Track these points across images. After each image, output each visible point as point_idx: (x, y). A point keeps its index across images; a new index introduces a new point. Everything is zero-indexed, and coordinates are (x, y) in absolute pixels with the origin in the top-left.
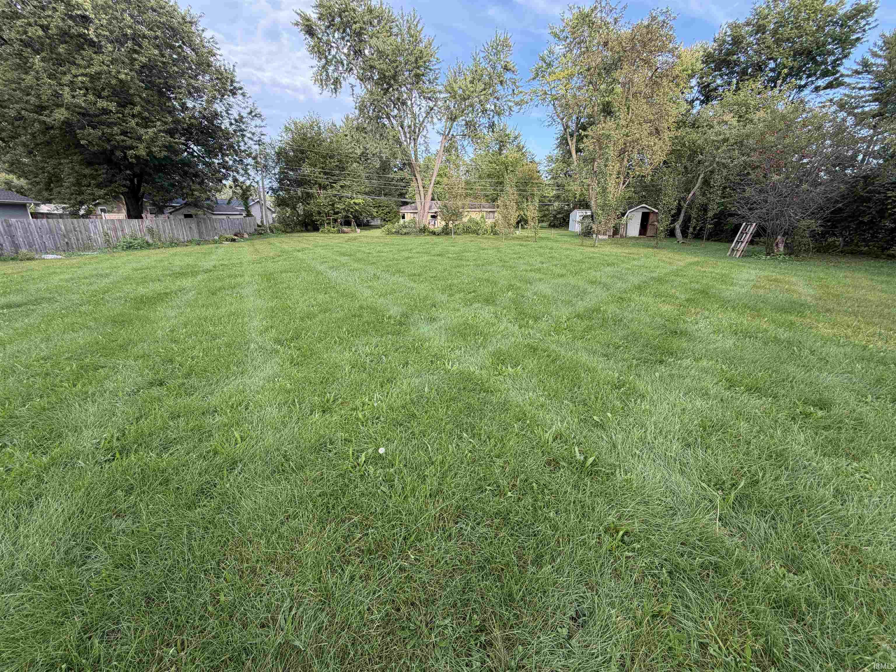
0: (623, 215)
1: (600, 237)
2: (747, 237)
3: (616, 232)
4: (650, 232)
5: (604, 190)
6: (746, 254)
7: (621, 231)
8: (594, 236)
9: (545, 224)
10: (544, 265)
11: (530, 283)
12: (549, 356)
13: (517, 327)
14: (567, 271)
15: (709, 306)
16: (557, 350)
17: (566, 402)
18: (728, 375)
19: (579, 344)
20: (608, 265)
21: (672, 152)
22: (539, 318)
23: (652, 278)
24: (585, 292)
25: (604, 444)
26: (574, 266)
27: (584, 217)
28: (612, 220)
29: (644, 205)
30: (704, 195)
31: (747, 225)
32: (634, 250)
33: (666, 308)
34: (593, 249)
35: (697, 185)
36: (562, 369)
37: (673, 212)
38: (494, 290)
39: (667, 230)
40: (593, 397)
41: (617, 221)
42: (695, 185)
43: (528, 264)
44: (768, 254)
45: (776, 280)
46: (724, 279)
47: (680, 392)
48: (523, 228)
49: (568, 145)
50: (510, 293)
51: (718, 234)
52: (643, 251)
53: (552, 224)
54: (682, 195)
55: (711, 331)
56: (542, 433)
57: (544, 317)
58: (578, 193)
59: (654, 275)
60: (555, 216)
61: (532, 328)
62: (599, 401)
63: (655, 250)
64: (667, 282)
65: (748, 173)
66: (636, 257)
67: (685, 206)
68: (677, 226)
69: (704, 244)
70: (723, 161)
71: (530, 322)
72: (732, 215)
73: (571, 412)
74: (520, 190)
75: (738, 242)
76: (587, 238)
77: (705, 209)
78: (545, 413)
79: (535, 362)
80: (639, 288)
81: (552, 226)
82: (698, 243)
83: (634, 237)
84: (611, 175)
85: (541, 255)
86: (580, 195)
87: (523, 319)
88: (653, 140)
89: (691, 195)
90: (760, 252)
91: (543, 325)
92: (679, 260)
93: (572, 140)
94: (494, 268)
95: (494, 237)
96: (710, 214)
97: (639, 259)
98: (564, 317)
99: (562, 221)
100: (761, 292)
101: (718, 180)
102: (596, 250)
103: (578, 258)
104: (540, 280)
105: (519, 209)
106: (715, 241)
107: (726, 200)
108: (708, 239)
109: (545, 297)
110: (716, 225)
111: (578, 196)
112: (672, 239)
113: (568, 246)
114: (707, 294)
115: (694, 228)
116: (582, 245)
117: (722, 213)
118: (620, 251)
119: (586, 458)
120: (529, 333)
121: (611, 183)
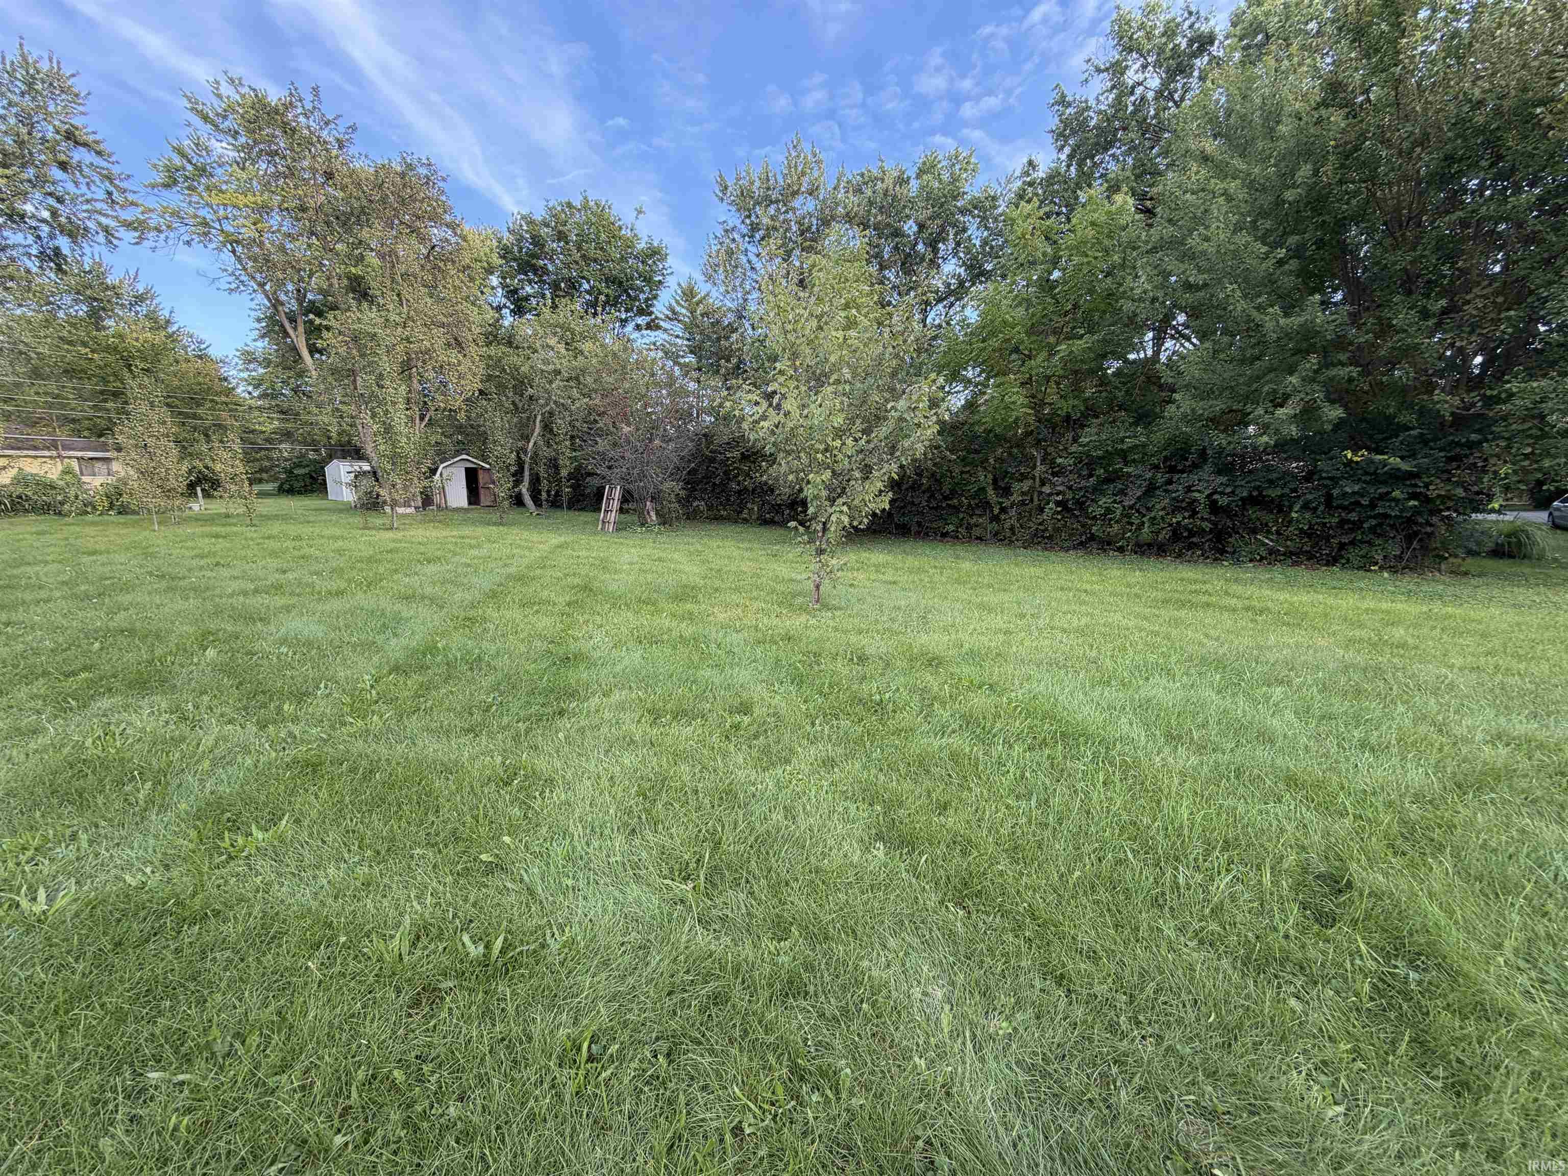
0: (433, 471)
1: (400, 510)
2: (616, 505)
3: (427, 501)
4: (485, 499)
5: (388, 429)
6: (620, 527)
7: (437, 499)
8: (388, 509)
9: (269, 487)
10: (290, 576)
11: (261, 620)
12: (353, 770)
13: (252, 728)
14: (349, 581)
15: (599, 608)
16: (369, 751)
17: (418, 851)
18: (648, 705)
19: (413, 723)
20: (429, 562)
21: (489, 378)
22: (307, 694)
23: (509, 577)
24: (398, 619)
25: (513, 898)
26: (361, 570)
27: (359, 475)
28: (416, 481)
29: (464, 457)
30: (549, 445)
31: (611, 489)
32: (467, 531)
33: (544, 623)
34: (390, 535)
35: (537, 430)
36: (392, 787)
37: (513, 469)
38: (158, 652)
39: (511, 497)
40: (468, 818)
41: (426, 483)
42: (533, 431)
43: (244, 576)
44: (643, 525)
45: (660, 559)
46: (604, 565)
47: (599, 753)
48: (207, 495)
49: (287, 335)
50: (211, 653)
51: (579, 501)
52: (481, 531)
53: (286, 487)
54: (520, 444)
55: (611, 645)
56: (382, 946)
57: (318, 688)
58: (334, 430)
59: (512, 570)
60: (290, 472)
61: (295, 720)
62: (481, 821)
63: (501, 528)
64: (533, 579)
65: (596, 421)
66: (473, 542)
67: (528, 460)
68: (524, 489)
69: (564, 515)
70: (562, 401)
71: (286, 707)
72: (590, 474)
73: (435, 866)
74: (180, 413)
75: (606, 511)
76: (374, 513)
77: (554, 464)
78: (379, 897)
79: (324, 794)
80: (493, 595)
81: (288, 489)
82: (559, 513)
83: (462, 509)
84: (394, 403)
85: (274, 554)
86: (339, 434)
87: (264, 706)
88: (454, 356)
89: (531, 444)
90: (633, 524)
91: (320, 705)
92: (541, 543)
93: (295, 329)
94: (140, 597)
95: (122, 519)
96: (564, 473)
97: (479, 546)
98: (366, 677)
99: (308, 481)
100: (649, 577)
101: (561, 424)
102: (399, 535)
103: (365, 554)
104: (288, 609)
105: (185, 453)
106: (579, 510)
107: (578, 454)
108: (569, 508)
109: (309, 644)
110: (575, 487)
111: (334, 435)
112: (521, 509)
113: (338, 532)
114: (591, 590)
115: (548, 492)
116: (365, 528)
117: (578, 469)
118: (444, 533)
119: (487, 947)
120: (291, 734)
121: (399, 418)
